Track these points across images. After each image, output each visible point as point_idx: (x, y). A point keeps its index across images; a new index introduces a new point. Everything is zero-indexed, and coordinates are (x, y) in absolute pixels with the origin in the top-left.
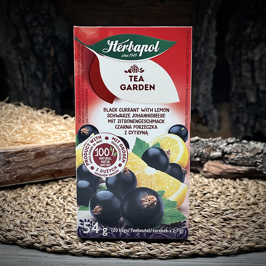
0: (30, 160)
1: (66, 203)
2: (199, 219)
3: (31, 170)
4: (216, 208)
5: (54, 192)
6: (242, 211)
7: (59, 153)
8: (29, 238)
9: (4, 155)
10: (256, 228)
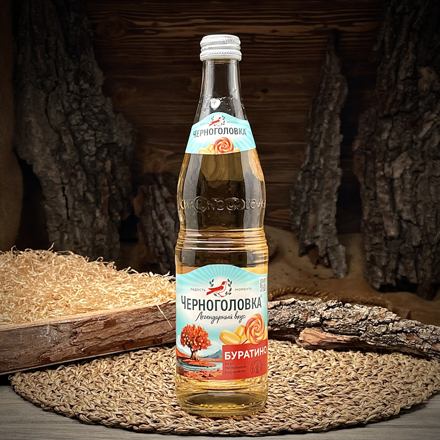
0: (99, 330)
1: (144, 380)
2: (292, 396)
3: (100, 342)
4: (312, 383)
5: (128, 368)
6: (339, 387)
7: (131, 321)
8: (114, 417)
9: (71, 326)
10: (351, 405)
